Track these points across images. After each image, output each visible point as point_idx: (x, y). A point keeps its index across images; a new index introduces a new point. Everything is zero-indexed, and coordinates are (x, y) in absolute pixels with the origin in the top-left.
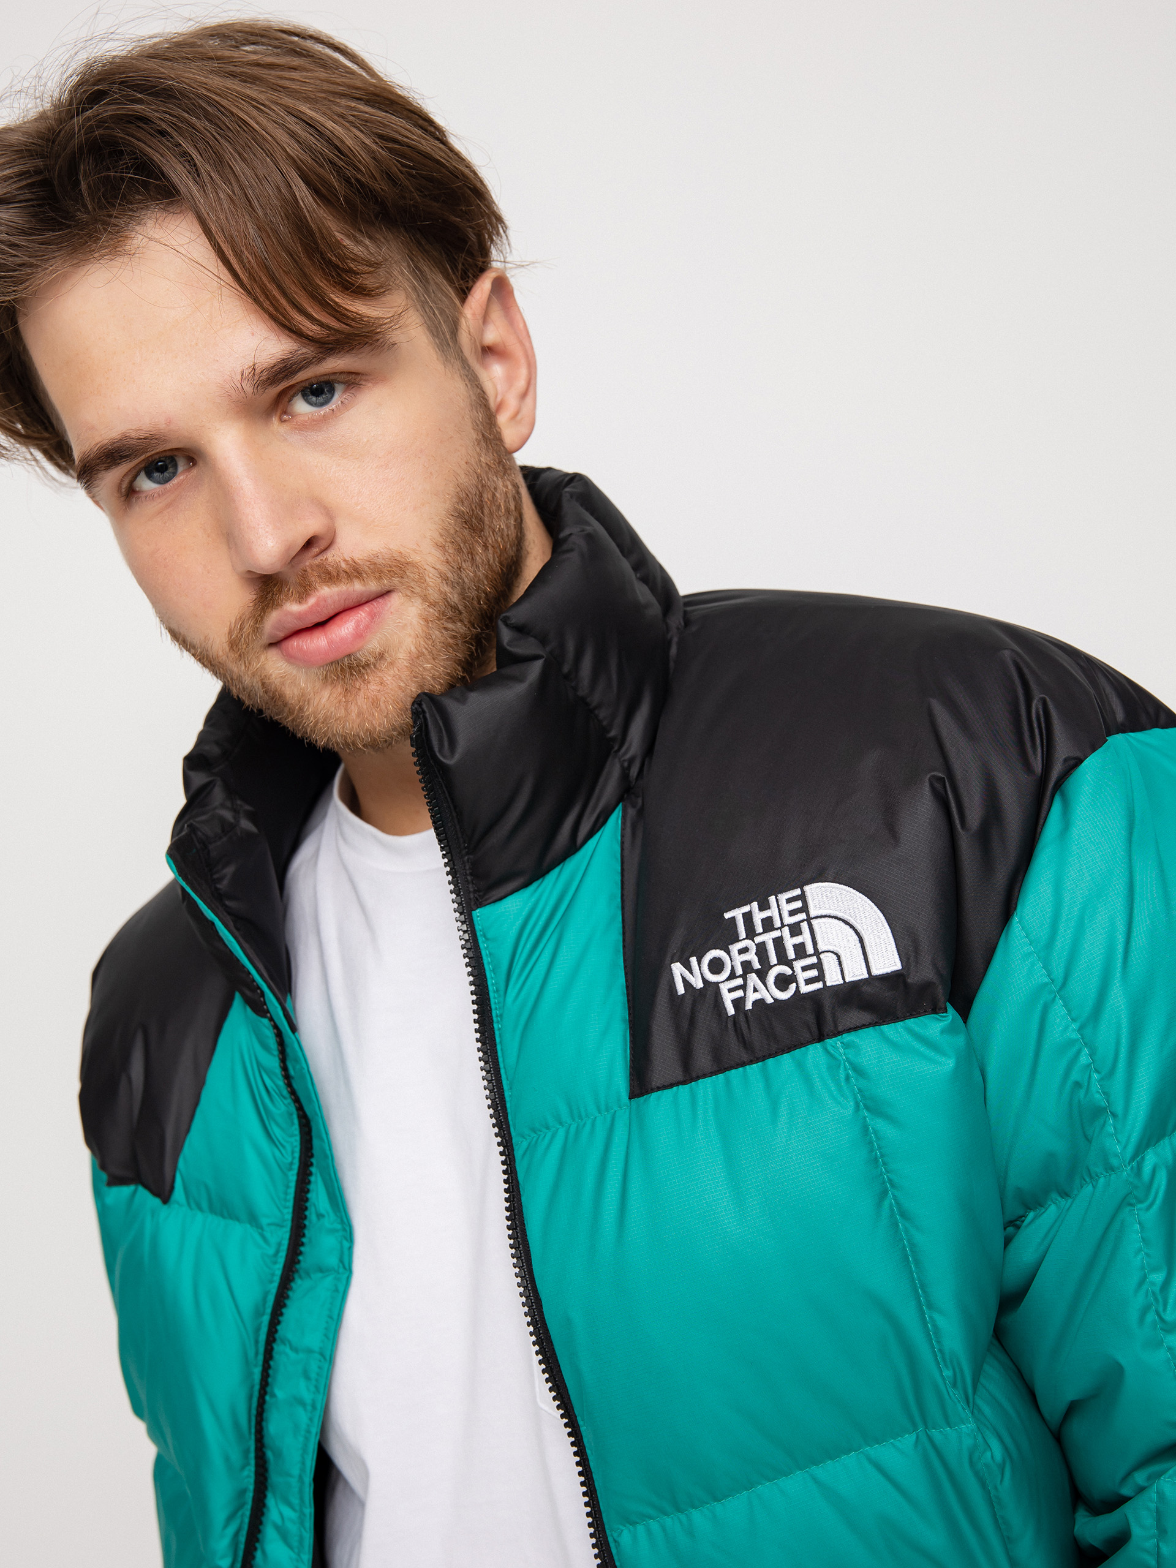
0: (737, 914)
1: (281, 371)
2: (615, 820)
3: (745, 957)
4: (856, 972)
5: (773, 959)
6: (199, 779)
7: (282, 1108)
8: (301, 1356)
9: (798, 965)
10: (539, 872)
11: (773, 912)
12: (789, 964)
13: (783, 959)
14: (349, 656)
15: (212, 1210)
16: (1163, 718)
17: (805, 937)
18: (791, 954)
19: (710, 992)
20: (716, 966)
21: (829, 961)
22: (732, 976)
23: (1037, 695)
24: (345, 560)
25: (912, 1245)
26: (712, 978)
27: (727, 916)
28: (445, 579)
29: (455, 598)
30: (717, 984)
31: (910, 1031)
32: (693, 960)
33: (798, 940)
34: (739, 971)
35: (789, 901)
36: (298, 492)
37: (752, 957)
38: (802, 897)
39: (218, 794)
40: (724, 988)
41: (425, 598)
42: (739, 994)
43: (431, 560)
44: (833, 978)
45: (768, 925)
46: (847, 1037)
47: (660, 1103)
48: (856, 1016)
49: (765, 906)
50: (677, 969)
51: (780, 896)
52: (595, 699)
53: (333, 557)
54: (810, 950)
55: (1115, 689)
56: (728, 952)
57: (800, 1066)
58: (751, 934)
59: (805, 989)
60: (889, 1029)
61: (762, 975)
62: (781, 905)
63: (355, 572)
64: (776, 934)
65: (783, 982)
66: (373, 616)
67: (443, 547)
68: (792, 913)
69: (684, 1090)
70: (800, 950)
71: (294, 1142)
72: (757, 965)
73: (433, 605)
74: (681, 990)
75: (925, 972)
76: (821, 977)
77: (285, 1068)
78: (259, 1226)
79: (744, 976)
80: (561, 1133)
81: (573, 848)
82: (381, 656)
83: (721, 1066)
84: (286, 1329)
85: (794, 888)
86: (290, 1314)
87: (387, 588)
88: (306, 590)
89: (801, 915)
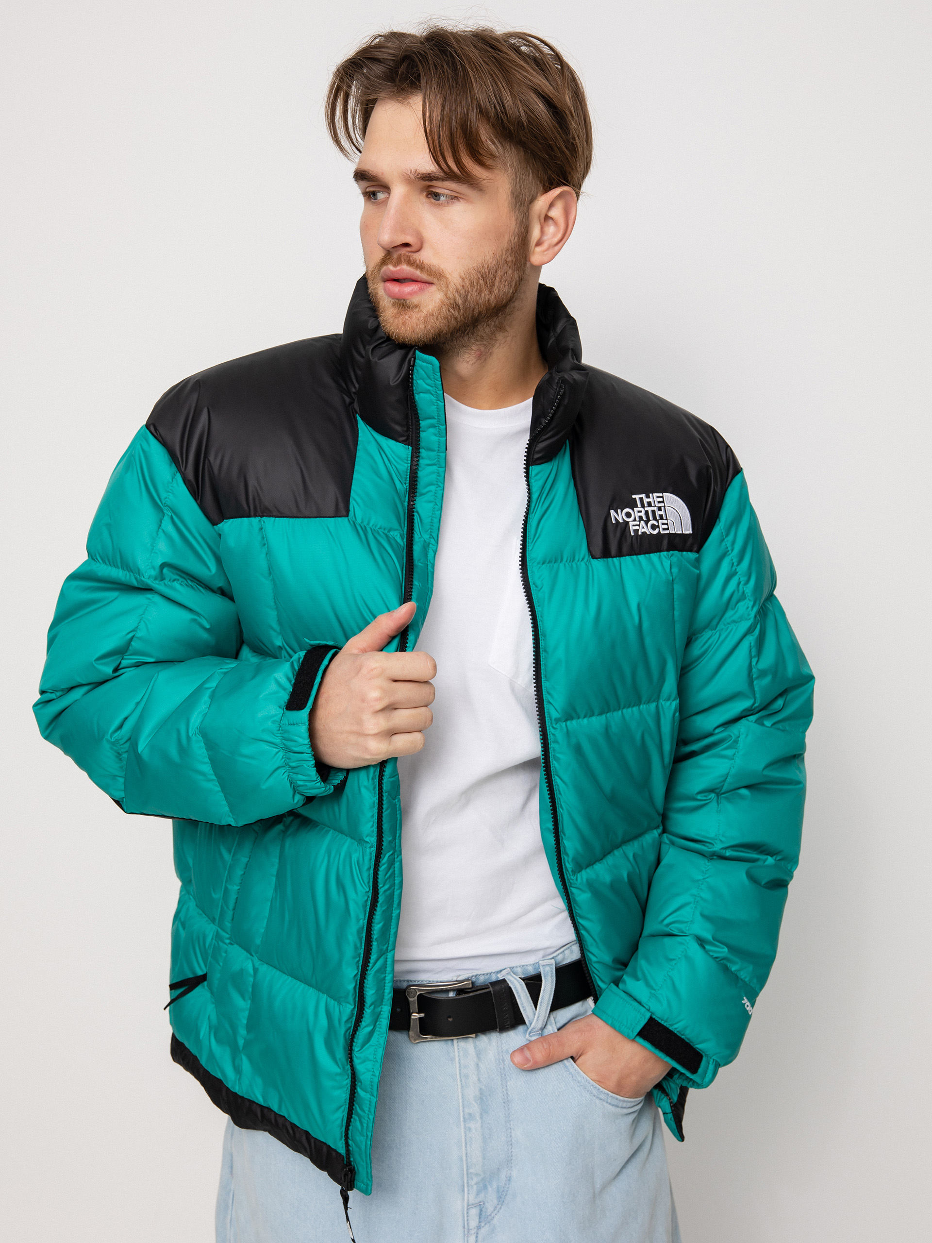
0: (638, 497)
1: (427, 177)
3: (640, 514)
4: (678, 530)
5: (651, 518)
11: (650, 499)
12: (657, 521)
13: (655, 518)
14: (404, 300)
17: (663, 513)
18: (657, 517)
19: (624, 525)
20: (628, 515)
21: (670, 524)
22: (635, 520)
24: (420, 260)
26: (627, 520)
27: (633, 497)
28: (457, 291)
29: (459, 301)
30: (628, 522)
32: (619, 511)
33: (660, 513)
34: (637, 519)
35: (658, 497)
36: (413, 225)
37: (642, 514)
38: (663, 497)
40: (631, 524)
41: (446, 294)
42: (637, 528)
43: (455, 281)
45: (649, 504)
49: (648, 497)
50: (612, 512)
51: (654, 494)
53: (416, 256)
54: (664, 517)
56: (633, 510)
58: (642, 506)
59: (662, 532)
61: (647, 523)
62: (655, 497)
63: (421, 267)
64: (653, 509)
65: (654, 527)
66: (420, 289)
67: (463, 279)
68: (659, 502)
70: (660, 517)
72: (644, 518)
73: (449, 299)
74: (614, 522)
79: (640, 521)
82: (416, 306)
85: (661, 493)
87: (432, 282)
88: (398, 262)
89: (663, 504)
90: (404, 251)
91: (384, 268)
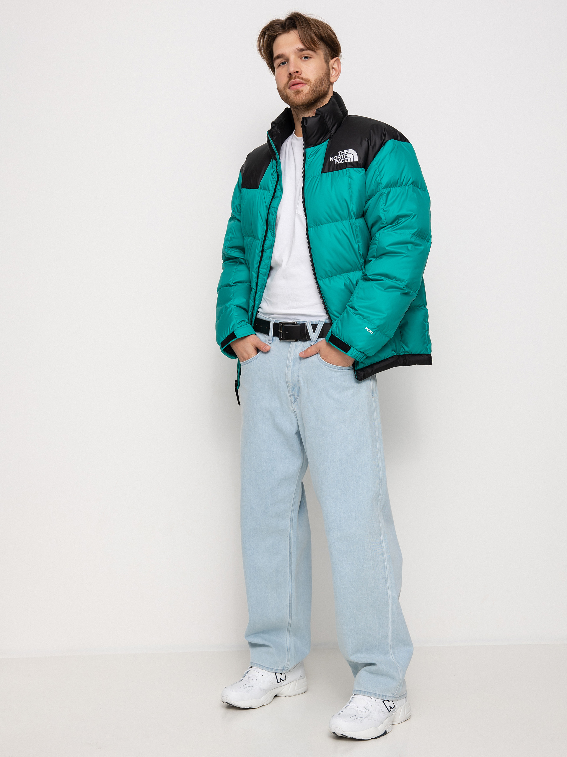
0: (340, 152)
2: (327, 141)
3: (339, 157)
4: (352, 161)
5: (342, 158)
6: (274, 125)
7: (275, 175)
8: (274, 208)
9: (345, 159)
10: (315, 145)
11: (344, 152)
12: (344, 159)
13: (344, 158)
15: (264, 189)
16: (406, 141)
17: (347, 156)
18: (345, 157)
19: (334, 161)
20: (335, 158)
21: (349, 159)
22: (337, 159)
23: (385, 131)
24: (302, 77)
25: (352, 196)
26: (334, 160)
27: (338, 152)
31: (357, 170)
32: (333, 157)
33: (346, 156)
34: (338, 159)
37: (340, 157)
38: (348, 151)
39: (276, 128)
40: (336, 161)
41: (310, 87)
42: (337, 162)
44: (349, 161)
45: (343, 154)
46: (349, 168)
47: (325, 174)
48: (351, 166)
49: (343, 151)
50: (331, 158)
51: (345, 150)
52: (328, 124)
53: (300, 76)
54: (347, 157)
55: (399, 135)
56: (337, 157)
57: (343, 171)
58: (341, 154)
59: (345, 162)
60: (355, 169)
61: (341, 160)
62: (345, 152)
63: (302, 79)
64: (344, 155)
65: (343, 161)
66: (303, 86)
69: (328, 173)
70: (346, 157)
71: (276, 180)
72: (340, 158)
74: (330, 161)
75: (361, 162)
76: (348, 161)
77: (277, 169)
78: (269, 191)
80: (311, 178)
81: (320, 143)
83: (333, 171)
84: (272, 205)
86: (272, 203)
87: (306, 83)
88: (295, 78)
89: (347, 153)
90: (296, 74)
91: (290, 82)
